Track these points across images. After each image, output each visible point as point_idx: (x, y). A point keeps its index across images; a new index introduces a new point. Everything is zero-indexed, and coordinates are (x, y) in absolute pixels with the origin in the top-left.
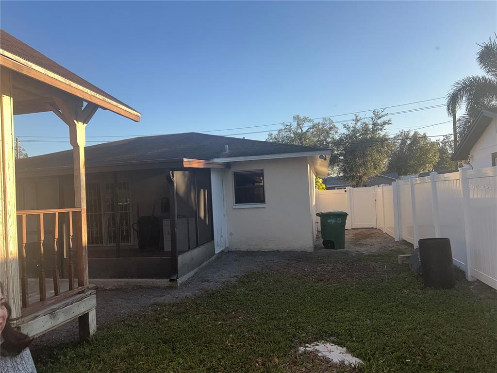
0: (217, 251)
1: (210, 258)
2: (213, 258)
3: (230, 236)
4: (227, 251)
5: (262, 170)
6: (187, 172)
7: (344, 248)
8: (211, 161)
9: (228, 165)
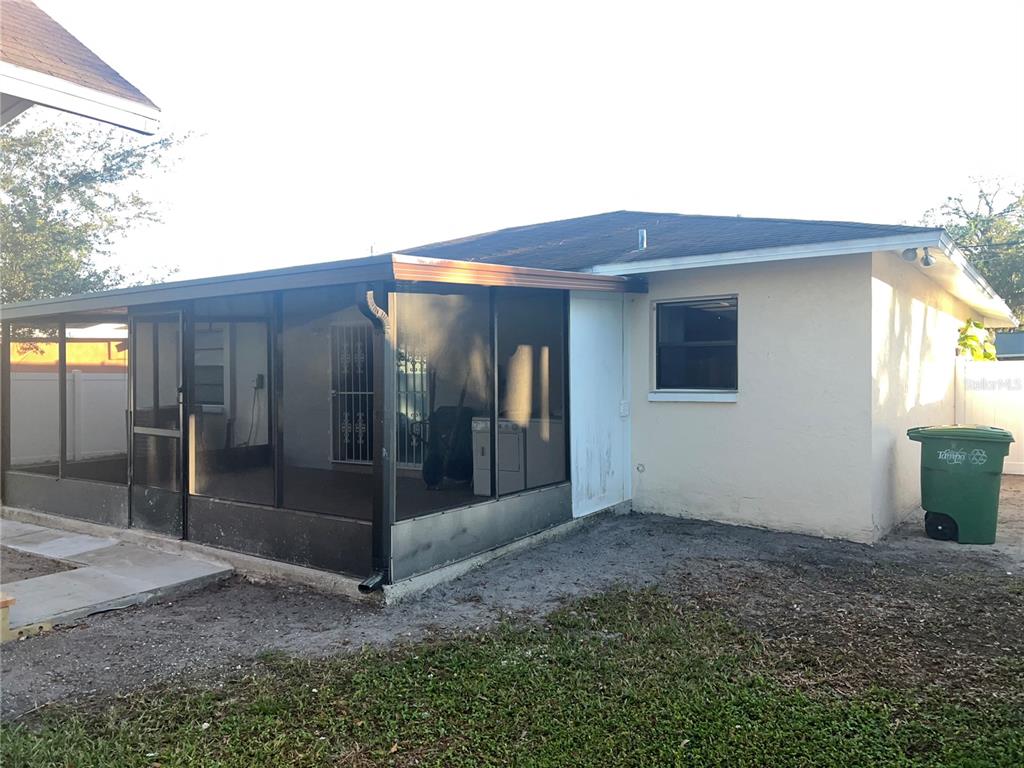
0: (582, 509)
1: (546, 526)
2: (562, 528)
3: (638, 473)
4: (626, 511)
5: (735, 298)
6: (453, 299)
7: (991, 543)
8: (588, 272)
9: (636, 285)
